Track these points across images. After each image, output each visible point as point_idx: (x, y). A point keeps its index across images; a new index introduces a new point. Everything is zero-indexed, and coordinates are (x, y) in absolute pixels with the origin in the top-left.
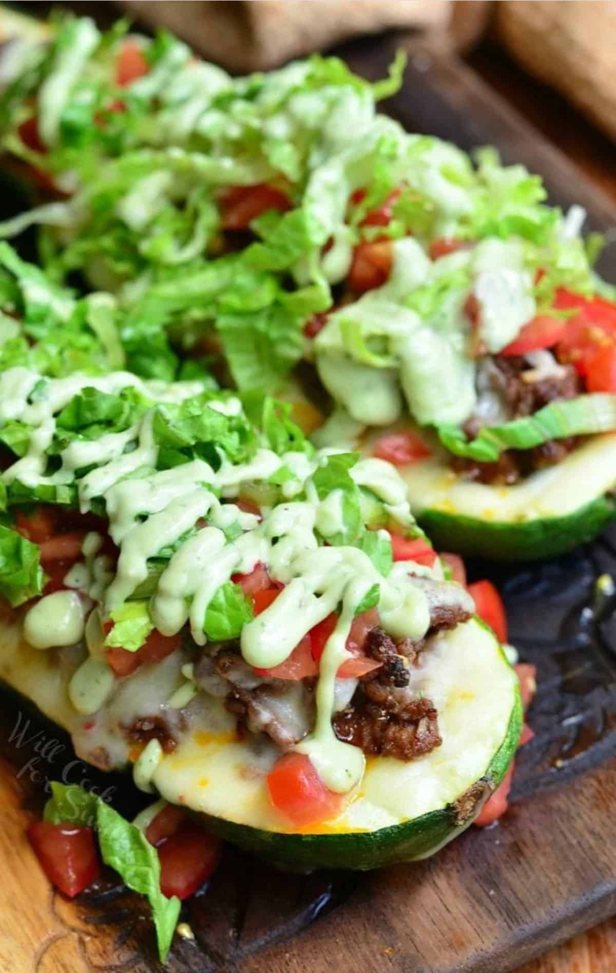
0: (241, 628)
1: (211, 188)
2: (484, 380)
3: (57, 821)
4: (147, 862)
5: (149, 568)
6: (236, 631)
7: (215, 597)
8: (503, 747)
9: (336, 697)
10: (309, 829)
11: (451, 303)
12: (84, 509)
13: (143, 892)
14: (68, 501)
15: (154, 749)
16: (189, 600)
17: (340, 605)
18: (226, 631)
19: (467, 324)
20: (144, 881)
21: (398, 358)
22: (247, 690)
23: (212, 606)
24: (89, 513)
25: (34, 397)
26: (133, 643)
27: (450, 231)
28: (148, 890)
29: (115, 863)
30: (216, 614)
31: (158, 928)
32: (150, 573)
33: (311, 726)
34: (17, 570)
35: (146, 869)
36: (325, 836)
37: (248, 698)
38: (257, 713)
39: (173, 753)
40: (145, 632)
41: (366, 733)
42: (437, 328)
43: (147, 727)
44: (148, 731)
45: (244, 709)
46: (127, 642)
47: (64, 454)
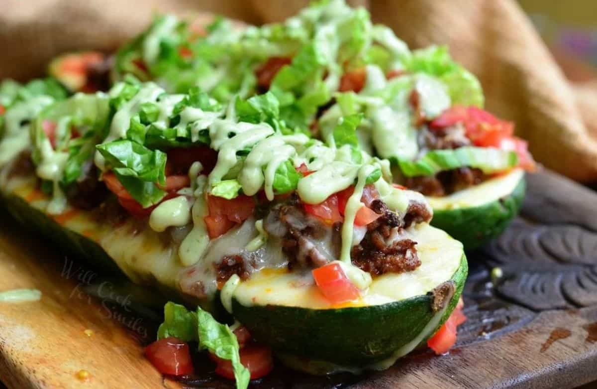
0: (297, 182)
1: (255, 60)
2: (422, 140)
3: (167, 336)
4: (230, 342)
5: (237, 158)
6: (294, 184)
7: (281, 166)
8: (458, 271)
9: (354, 237)
10: (340, 305)
11: (402, 96)
12: (195, 139)
13: (228, 359)
14: (184, 136)
15: (235, 280)
16: (264, 168)
17: (356, 180)
18: (287, 185)
19: (411, 108)
20: (229, 352)
21: (373, 121)
22: (297, 229)
23: (279, 171)
24: (198, 142)
25: (161, 98)
26: (229, 194)
27: (398, 66)
28: (232, 357)
29: (209, 344)
30: (280, 176)
31: (238, 381)
32: (238, 162)
33: (338, 255)
34: (152, 169)
35: (229, 346)
36: (351, 309)
37: (298, 234)
38: (303, 244)
39: (247, 280)
40: (237, 190)
41: (372, 264)
42: (394, 108)
43: (231, 263)
44: (232, 266)
45: (296, 242)
46: (224, 194)
47: (182, 114)
